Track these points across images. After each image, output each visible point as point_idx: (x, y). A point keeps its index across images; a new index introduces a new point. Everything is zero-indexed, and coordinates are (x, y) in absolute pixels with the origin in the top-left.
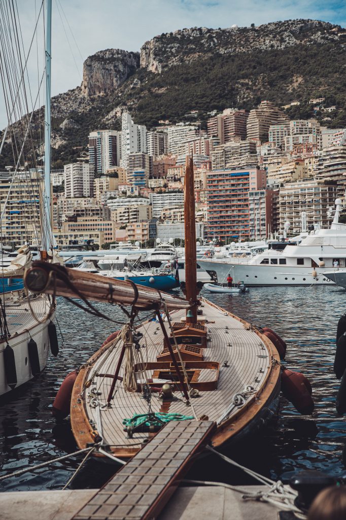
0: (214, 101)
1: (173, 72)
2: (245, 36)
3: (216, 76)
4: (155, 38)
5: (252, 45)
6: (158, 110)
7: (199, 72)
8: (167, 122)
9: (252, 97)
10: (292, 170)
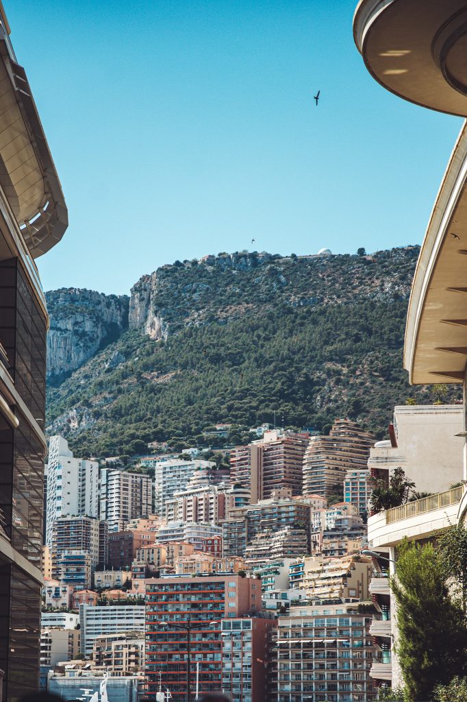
0: (267, 406)
1: (191, 342)
2: (344, 273)
3: (278, 353)
4: (160, 269)
5: (356, 291)
6: (150, 419)
7: (244, 342)
8: (164, 445)
9: (346, 399)
10: (344, 572)
